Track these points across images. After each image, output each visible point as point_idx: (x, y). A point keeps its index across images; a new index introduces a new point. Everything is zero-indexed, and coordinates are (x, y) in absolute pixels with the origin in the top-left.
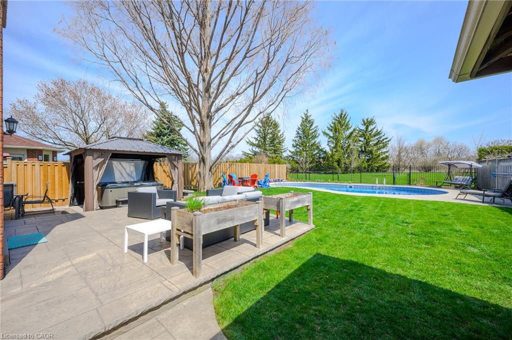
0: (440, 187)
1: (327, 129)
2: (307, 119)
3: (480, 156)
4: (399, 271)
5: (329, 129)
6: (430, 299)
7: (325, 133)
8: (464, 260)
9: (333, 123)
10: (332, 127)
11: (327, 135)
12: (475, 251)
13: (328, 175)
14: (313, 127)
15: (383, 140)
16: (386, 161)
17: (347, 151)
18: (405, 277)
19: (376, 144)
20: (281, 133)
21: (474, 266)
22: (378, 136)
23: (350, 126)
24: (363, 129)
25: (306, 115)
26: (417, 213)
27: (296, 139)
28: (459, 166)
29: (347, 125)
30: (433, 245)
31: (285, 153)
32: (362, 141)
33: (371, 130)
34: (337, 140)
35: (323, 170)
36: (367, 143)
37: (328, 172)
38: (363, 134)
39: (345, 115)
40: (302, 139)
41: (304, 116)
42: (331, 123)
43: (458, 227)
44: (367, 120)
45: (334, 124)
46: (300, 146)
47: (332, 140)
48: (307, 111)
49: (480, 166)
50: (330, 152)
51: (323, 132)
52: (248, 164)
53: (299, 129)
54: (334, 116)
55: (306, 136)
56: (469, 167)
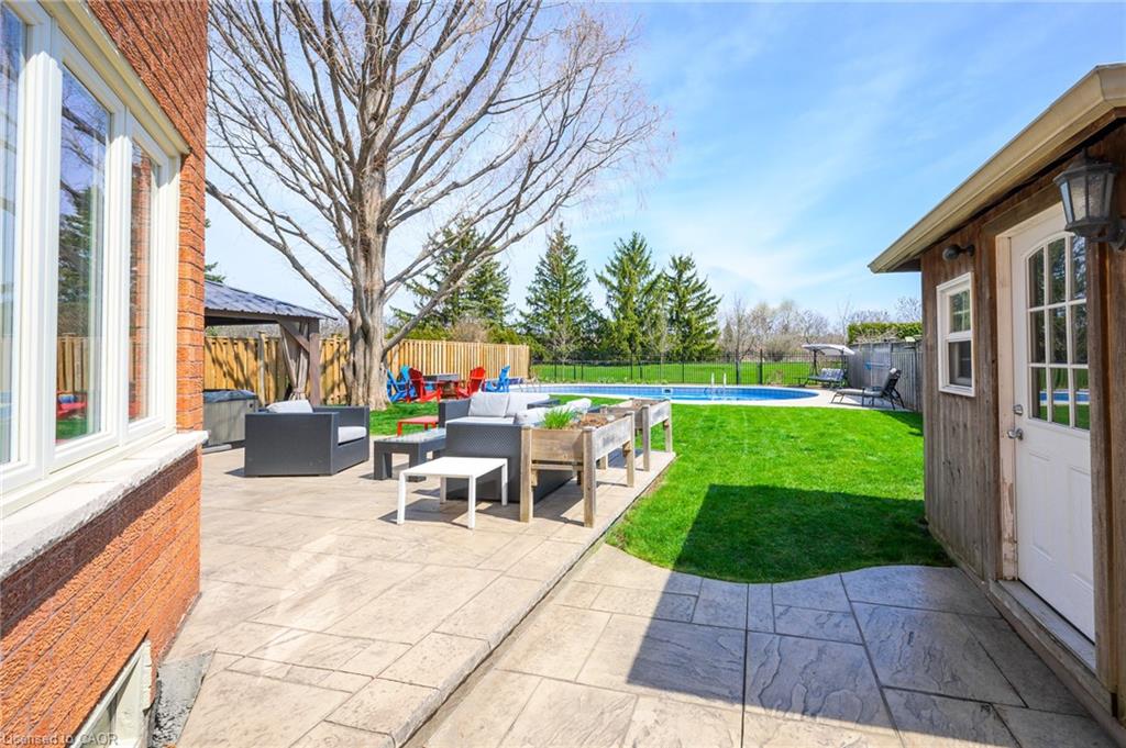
0: (803, 386)
1: (605, 270)
2: (560, 244)
3: (850, 336)
4: (815, 488)
5: (609, 270)
6: (854, 504)
7: (602, 279)
8: (869, 469)
9: (617, 258)
10: (615, 267)
11: (607, 282)
12: (875, 459)
13: (609, 368)
14: (575, 263)
15: (708, 300)
16: (713, 341)
17: (646, 319)
18: (823, 492)
19: (696, 308)
20: (500, 269)
21: (878, 473)
22: (700, 293)
23: (651, 268)
24: (672, 276)
25: (559, 233)
26: (798, 425)
27: (537, 286)
28: (827, 352)
29: (645, 265)
30: (834, 458)
31: (508, 316)
32: (672, 301)
33: (688, 280)
34: (625, 294)
35: (597, 358)
36: (681, 305)
37: (609, 362)
38: (674, 287)
39: (641, 246)
40: (550, 287)
41: (554, 237)
42: (612, 258)
43: (850, 437)
44: (680, 259)
45: (621, 261)
46: (545, 303)
47: (617, 294)
48: (562, 225)
49: (851, 352)
50: (613, 320)
51: (597, 276)
52: (445, 343)
53: (543, 263)
54: (619, 244)
55: (559, 281)
56: (840, 354)
